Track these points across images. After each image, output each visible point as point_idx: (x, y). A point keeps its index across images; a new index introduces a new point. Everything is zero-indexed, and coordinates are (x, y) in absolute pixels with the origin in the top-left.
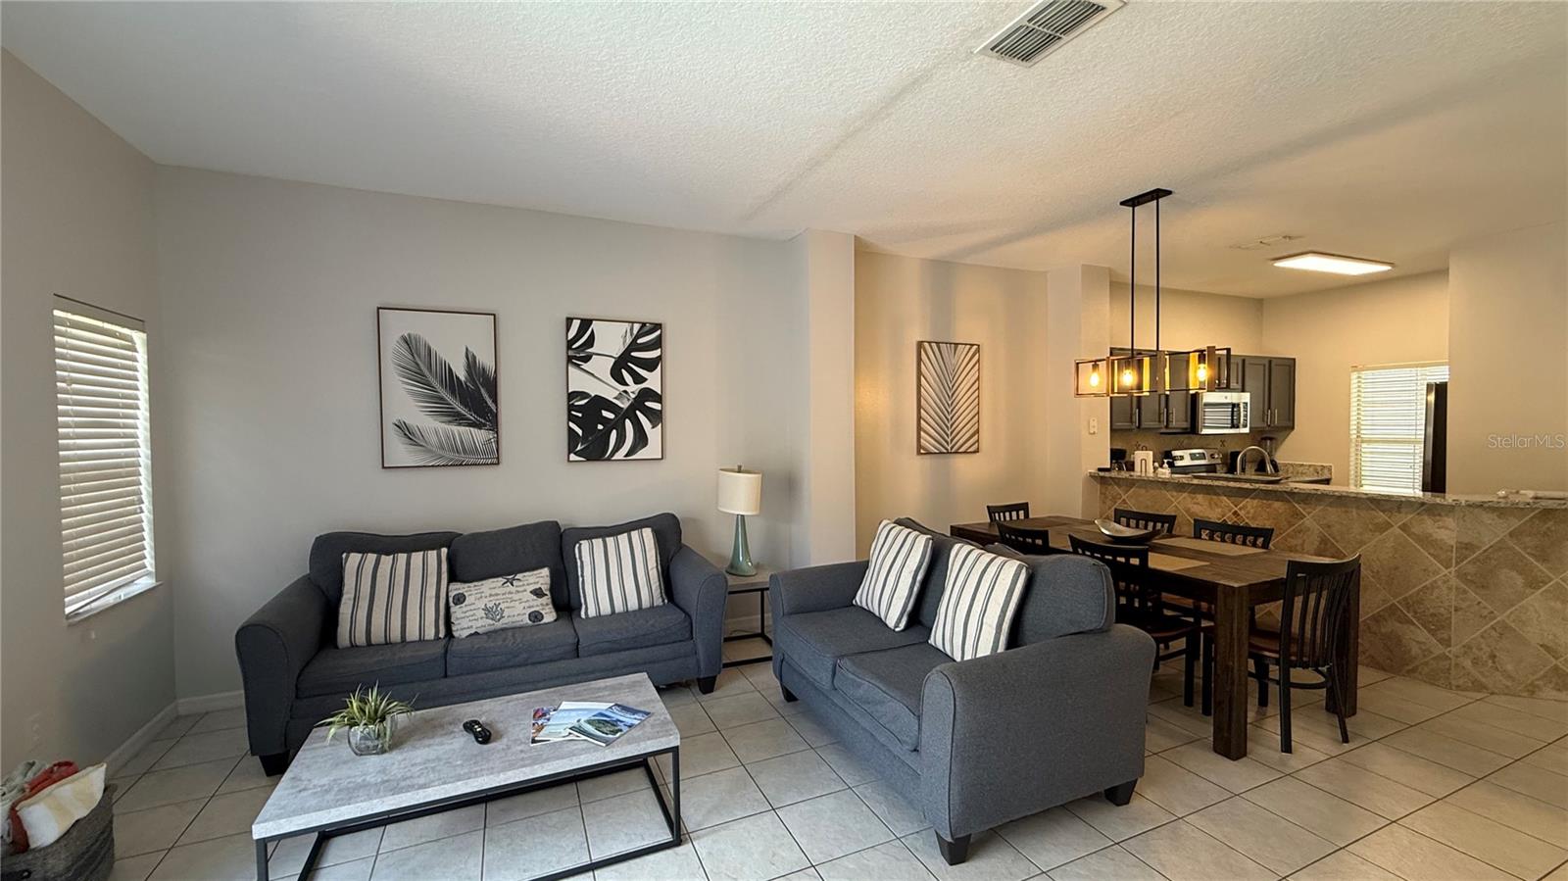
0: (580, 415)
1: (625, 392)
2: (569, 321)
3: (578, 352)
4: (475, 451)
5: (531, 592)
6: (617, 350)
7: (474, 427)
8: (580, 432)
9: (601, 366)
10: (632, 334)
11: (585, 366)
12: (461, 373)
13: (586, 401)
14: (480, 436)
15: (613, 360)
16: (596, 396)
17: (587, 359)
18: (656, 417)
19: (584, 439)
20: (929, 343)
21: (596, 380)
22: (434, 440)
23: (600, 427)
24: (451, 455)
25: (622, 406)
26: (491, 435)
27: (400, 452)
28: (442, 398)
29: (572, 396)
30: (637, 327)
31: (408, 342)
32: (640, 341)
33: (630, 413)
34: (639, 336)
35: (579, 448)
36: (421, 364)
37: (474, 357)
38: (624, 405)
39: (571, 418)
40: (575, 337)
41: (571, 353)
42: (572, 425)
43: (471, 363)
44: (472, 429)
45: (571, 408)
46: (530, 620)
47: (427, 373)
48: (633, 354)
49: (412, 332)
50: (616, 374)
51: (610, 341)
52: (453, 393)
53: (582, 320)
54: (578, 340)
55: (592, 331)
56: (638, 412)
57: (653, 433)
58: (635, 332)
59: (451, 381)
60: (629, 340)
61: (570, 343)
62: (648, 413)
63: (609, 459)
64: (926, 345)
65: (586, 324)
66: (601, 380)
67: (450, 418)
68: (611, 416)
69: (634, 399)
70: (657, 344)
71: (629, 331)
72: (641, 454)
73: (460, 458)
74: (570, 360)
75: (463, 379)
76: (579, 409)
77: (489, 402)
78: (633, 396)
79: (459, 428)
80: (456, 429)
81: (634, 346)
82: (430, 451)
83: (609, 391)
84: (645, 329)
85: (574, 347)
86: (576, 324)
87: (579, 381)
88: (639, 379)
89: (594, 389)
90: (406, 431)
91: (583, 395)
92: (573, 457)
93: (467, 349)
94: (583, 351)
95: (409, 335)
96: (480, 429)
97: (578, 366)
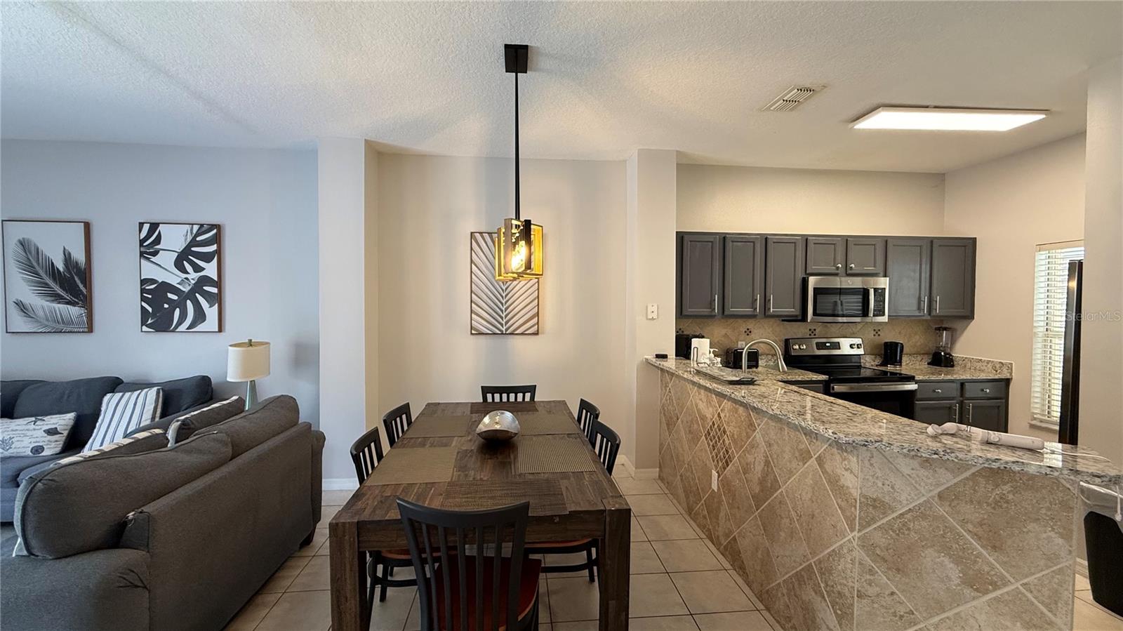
0: (150, 296)
1: (187, 279)
2: (141, 225)
3: (149, 249)
4: (71, 322)
5: (44, 431)
6: (180, 246)
7: (70, 305)
8: (150, 309)
9: (167, 259)
10: (192, 233)
11: (153, 259)
12: (60, 266)
13: (156, 285)
14: (75, 311)
15: (177, 254)
16: (162, 282)
17: (155, 253)
18: (217, 299)
19: (153, 315)
20: (481, 233)
21: (163, 270)
22: (41, 313)
23: (166, 306)
24: (54, 325)
25: (184, 290)
26: (82, 311)
27: (19, 322)
28: (47, 284)
29: (144, 282)
30: (196, 228)
31: (23, 244)
32: (198, 239)
33: (191, 295)
34: (198, 234)
35: (149, 322)
36: (31, 260)
37: (70, 254)
38: (186, 289)
39: (143, 299)
40: (146, 236)
41: (142, 249)
42: (144, 304)
43: (68, 258)
44: (68, 306)
45: (143, 291)
46: (31, 452)
47: (35, 264)
48: (193, 249)
49: (25, 237)
50: (179, 265)
51: (174, 239)
52: (54, 279)
53: (151, 224)
54: (145, 242)
55: (159, 232)
56: (197, 295)
57: (211, 312)
58: (195, 232)
59: (53, 272)
60: (189, 239)
61: (142, 242)
62: (207, 296)
63: (173, 331)
64: (478, 236)
65: (154, 226)
66: (166, 270)
67: (53, 298)
68: (175, 297)
69: (194, 284)
70: (217, 239)
71: (189, 231)
72: (200, 328)
73: (60, 327)
74: (142, 254)
75: (61, 270)
76: (149, 292)
77: (81, 286)
78: (193, 282)
79: (59, 305)
80: (57, 306)
81: (193, 243)
82: (37, 321)
83: (174, 278)
84: (203, 229)
85: (145, 244)
86: (146, 227)
87: (149, 271)
88: (197, 269)
89: (161, 276)
90: (21, 307)
91: (152, 281)
92: (145, 328)
93: (64, 248)
94: (152, 247)
95: (23, 239)
96: (75, 306)
97: (148, 259)
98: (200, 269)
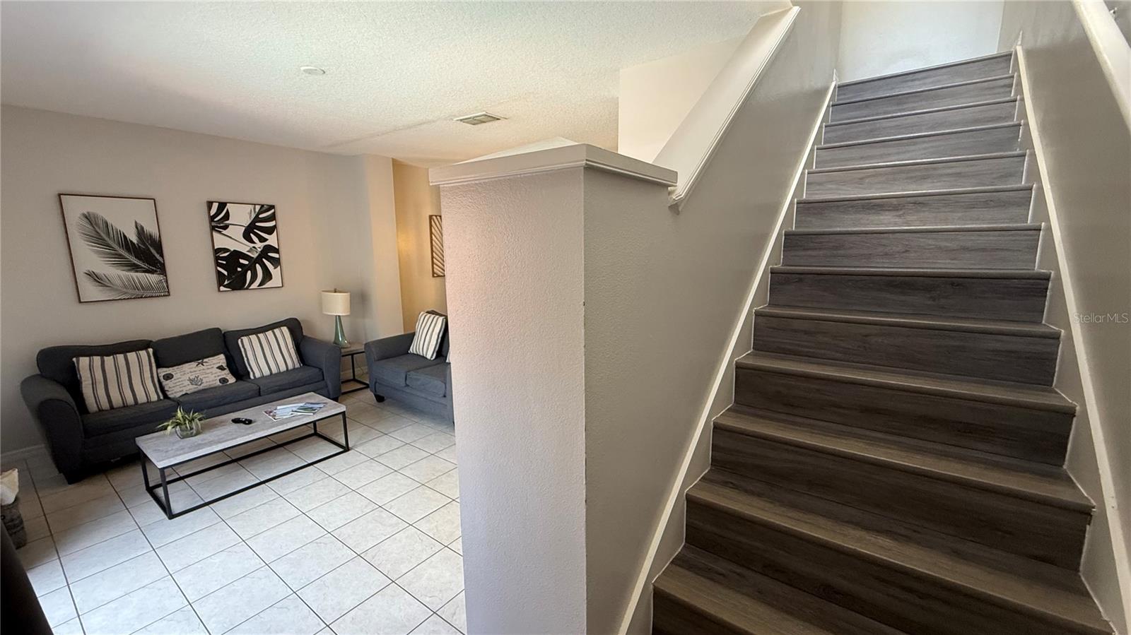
0: (224, 262)
1: (254, 247)
2: (210, 204)
3: (219, 221)
4: (150, 288)
6: (247, 222)
7: (148, 273)
8: (226, 273)
9: (236, 232)
10: (255, 212)
11: (224, 232)
12: (134, 239)
13: (228, 253)
14: (153, 278)
15: (244, 228)
16: (234, 251)
17: (226, 227)
18: (276, 262)
19: (229, 277)
20: (436, 216)
21: (233, 240)
22: (118, 282)
23: (239, 269)
24: (133, 292)
25: (252, 256)
26: (161, 277)
27: (90, 291)
28: (121, 255)
29: (217, 251)
30: (258, 208)
31: (88, 217)
32: (261, 216)
33: (259, 260)
34: (260, 213)
35: (226, 283)
36: (100, 233)
37: (142, 228)
38: (255, 255)
39: (218, 264)
40: (216, 213)
41: (213, 224)
42: (219, 269)
43: (140, 232)
44: (147, 274)
45: (217, 258)
47: (106, 238)
48: (257, 224)
49: (89, 211)
50: (247, 236)
51: (241, 216)
52: (128, 250)
53: (219, 203)
54: (217, 217)
55: (227, 210)
56: (264, 260)
57: (275, 272)
58: (257, 210)
59: (126, 244)
60: (253, 216)
61: (212, 218)
62: (271, 260)
63: (247, 289)
64: (434, 217)
65: (222, 206)
66: (236, 240)
67: (129, 268)
68: (246, 262)
69: (261, 251)
70: (273, 217)
71: (253, 210)
72: (268, 284)
73: (142, 293)
74: (213, 228)
75: (135, 242)
76: (223, 259)
77: (158, 256)
78: (260, 250)
79: (136, 274)
80: (134, 275)
81: (257, 219)
82: (117, 290)
83: (244, 247)
84: (264, 209)
85: (215, 220)
86: (215, 206)
87: (221, 241)
88: (262, 240)
89: (233, 246)
90: (95, 278)
91: (226, 250)
92: (222, 288)
93: (136, 222)
94: (222, 223)
95: (88, 213)
96: (153, 273)
97: (220, 232)
98: (264, 240)
